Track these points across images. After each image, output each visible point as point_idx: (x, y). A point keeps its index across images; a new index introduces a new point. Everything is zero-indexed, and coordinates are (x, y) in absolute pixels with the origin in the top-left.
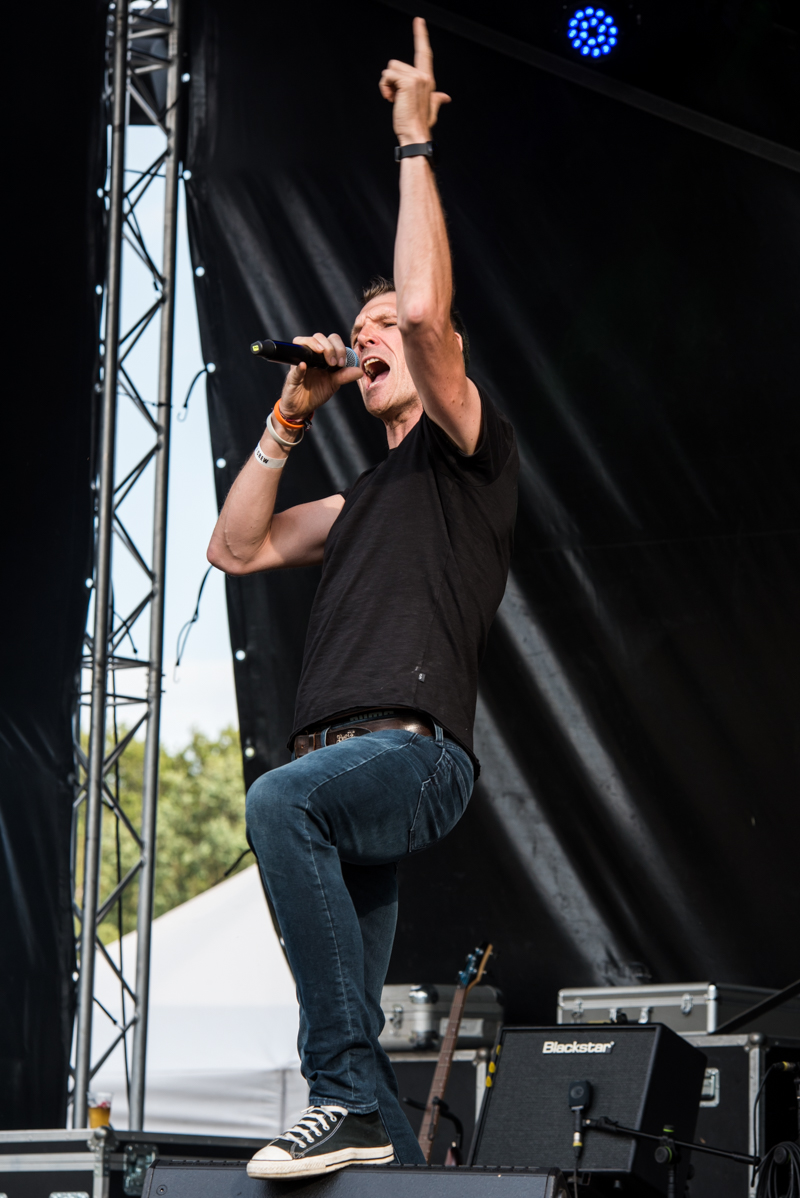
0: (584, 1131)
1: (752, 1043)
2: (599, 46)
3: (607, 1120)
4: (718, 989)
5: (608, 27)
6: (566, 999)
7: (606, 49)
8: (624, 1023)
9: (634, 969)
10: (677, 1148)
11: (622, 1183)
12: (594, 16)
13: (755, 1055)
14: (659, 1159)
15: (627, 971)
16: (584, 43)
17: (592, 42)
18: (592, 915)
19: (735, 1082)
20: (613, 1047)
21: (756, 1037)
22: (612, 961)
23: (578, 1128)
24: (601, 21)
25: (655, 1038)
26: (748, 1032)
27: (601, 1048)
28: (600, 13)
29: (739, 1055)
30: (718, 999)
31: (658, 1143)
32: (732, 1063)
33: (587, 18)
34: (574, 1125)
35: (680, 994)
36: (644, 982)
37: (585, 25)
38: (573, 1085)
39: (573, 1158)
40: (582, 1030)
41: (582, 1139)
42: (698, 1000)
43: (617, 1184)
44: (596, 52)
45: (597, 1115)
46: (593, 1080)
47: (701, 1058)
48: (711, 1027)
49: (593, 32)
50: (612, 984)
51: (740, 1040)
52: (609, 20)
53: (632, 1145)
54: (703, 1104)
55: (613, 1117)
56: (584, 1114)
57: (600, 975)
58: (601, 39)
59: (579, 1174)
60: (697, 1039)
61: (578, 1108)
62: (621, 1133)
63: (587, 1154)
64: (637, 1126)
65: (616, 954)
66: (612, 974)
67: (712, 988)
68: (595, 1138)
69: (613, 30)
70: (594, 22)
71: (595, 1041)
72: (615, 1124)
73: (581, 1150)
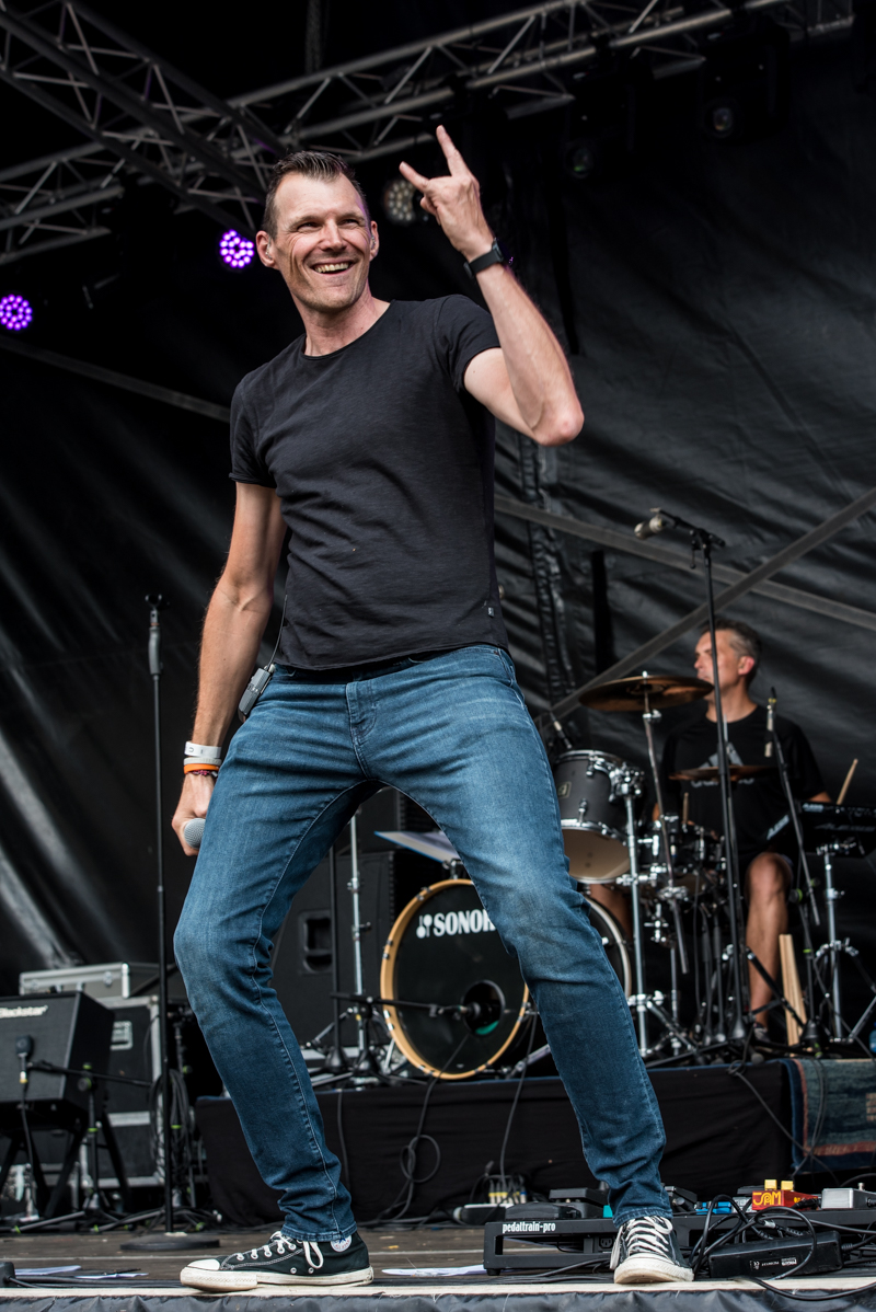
0: (28, 1071)
1: (152, 1003)
2: (19, 321)
3: (44, 1063)
4: (130, 967)
5: (25, 308)
6: (27, 980)
7: (24, 323)
8: (52, 994)
9: (72, 958)
10: (94, 1079)
11: (57, 1107)
12: (15, 301)
13: (155, 1011)
14: (82, 1088)
15: (67, 960)
16: (9, 320)
17: (14, 319)
18: (41, 922)
19: (141, 1030)
20: (47, 1011)
21: (155, 998)
22: (57, 954)
23: (23, 1068)
24: (20, 305)
25: (77, 1001)
26: (150, 995)
27: (38, 1011)
28: (19, 300)
29: (145, 1011)
30: (131, 974)
31: (81, 1076)
32: (139, 1018)
33: (10, 303)
34: (20, 1067)
35: (103, 972)
36: (78, 965)
37: (9, 308)
38: (18, 1039)
39: (20, 1091)
40: (34, 998)
41: (28, 1077)
42: (116, 976)
43: (54, 1107)
44: (18, 326)
45: (36, 1059)
46: (33, 1035)
47: (112, 1015)
48: (126, 992)
49: (15, 312)
50: (57, 968)
51: (143, 1001)
52: (25, 304)
53: (63, 1080)
54: (114, 1048)
55: (48, 1060)
56: (28, 1058)
57: (50, 963)
58: (21, 317)
59: (26, 1102)
60: (110, 1002)
61: (23, 1055)
62: (55, 1071)
63: (31, 1087)
64: (65, 1065)
65: (59, 948)
66: (57, 962)
67: (125, 967)
68: (36, 1076)
69: (28, 311)
70: (15, 306)
71: (33, 1006)
72: (50, 1065)
73: (26, 1086)
